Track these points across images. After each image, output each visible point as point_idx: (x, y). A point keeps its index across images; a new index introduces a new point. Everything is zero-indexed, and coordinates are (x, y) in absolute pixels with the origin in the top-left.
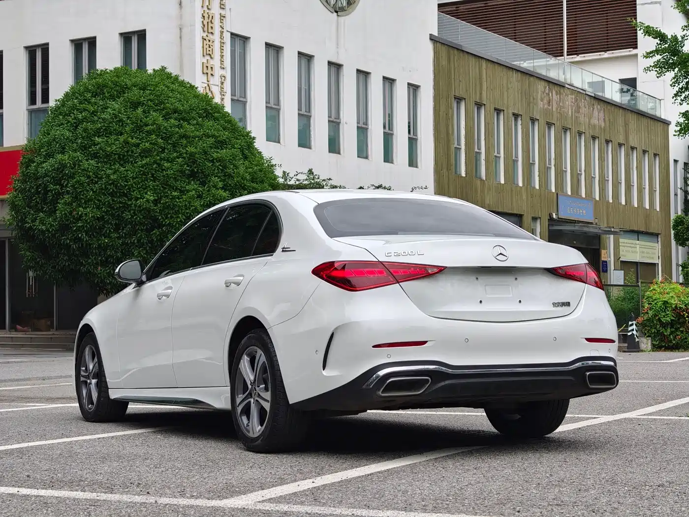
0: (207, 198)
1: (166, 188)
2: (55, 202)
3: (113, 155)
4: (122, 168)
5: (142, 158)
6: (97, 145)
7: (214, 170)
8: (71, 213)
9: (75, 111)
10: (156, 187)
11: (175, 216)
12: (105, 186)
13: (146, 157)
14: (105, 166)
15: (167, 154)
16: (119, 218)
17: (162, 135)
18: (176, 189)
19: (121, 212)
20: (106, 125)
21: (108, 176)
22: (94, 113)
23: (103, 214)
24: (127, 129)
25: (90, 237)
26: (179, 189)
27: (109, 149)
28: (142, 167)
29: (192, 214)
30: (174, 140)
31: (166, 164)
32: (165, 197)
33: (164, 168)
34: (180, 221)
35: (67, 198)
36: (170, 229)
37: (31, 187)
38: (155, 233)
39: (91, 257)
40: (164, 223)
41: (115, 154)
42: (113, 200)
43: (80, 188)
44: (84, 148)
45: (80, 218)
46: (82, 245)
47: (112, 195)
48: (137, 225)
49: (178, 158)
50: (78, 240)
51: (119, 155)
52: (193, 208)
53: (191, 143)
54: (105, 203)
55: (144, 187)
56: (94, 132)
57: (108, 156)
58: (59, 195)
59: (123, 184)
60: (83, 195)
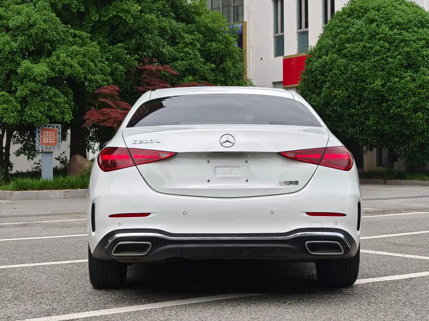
0: (418, 82)
1: (390, 76)
2: (321, 87)
3: (356, 55)
4: (362, 64)
5: (375, 56)
6: (346, 49)
7: (424, 63)
8: (330, 93)
9: (336, 27)
10: (383, 75)
11: (396, 94)
12: (351, 75)
13: (378, 56)
14: (351, 62)
15: (391, 53)
16: (361, 96)
17: (388, 40)
18: (397, 77)
19: (362, 92)
20: (352, 36)
21: (352, 69)
22: (347, 28)
23: (351, 94)
24: (366, 37)
25: (343, 109)
26: (399, 76)
27: (354, 51)
28: (374, 62)
29: (408, 92)
30: (396, 43)
31: (390, 60)
32: (389, 82)
33: (389, 62)
34: (399, 97)
35: (328, 84)
36: (393, 103)
37: (309, 78)
38: (384, 106)
39: (344, 121)
40: (389, 99)
41: (357, 54)
42: (356, 84)
43: (335, 78)
44: (339, 51)
45: (335, 97)
46: (338, 114)
47: (355, 81)
48: (372, 100)
49: (398, 55)
50: (334, 111)
51: (360, 55)
52: (408, 88)
53: (408, 45)
54: (351, 87)
55: (376, 75)
56: (346, 41)
57: (353, 56)
58: (324, 82)
59: (362, 74)
60: (337, 82)
